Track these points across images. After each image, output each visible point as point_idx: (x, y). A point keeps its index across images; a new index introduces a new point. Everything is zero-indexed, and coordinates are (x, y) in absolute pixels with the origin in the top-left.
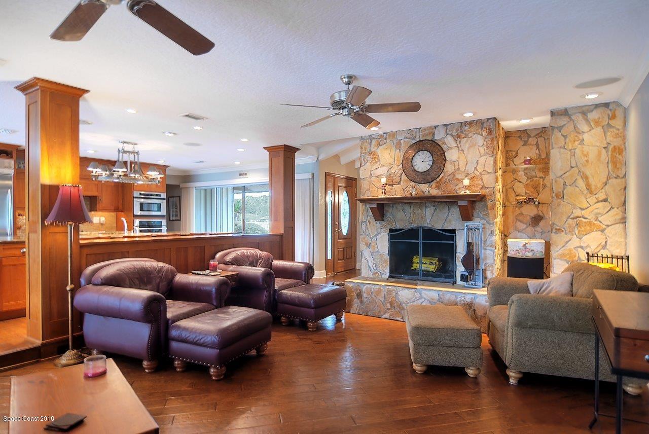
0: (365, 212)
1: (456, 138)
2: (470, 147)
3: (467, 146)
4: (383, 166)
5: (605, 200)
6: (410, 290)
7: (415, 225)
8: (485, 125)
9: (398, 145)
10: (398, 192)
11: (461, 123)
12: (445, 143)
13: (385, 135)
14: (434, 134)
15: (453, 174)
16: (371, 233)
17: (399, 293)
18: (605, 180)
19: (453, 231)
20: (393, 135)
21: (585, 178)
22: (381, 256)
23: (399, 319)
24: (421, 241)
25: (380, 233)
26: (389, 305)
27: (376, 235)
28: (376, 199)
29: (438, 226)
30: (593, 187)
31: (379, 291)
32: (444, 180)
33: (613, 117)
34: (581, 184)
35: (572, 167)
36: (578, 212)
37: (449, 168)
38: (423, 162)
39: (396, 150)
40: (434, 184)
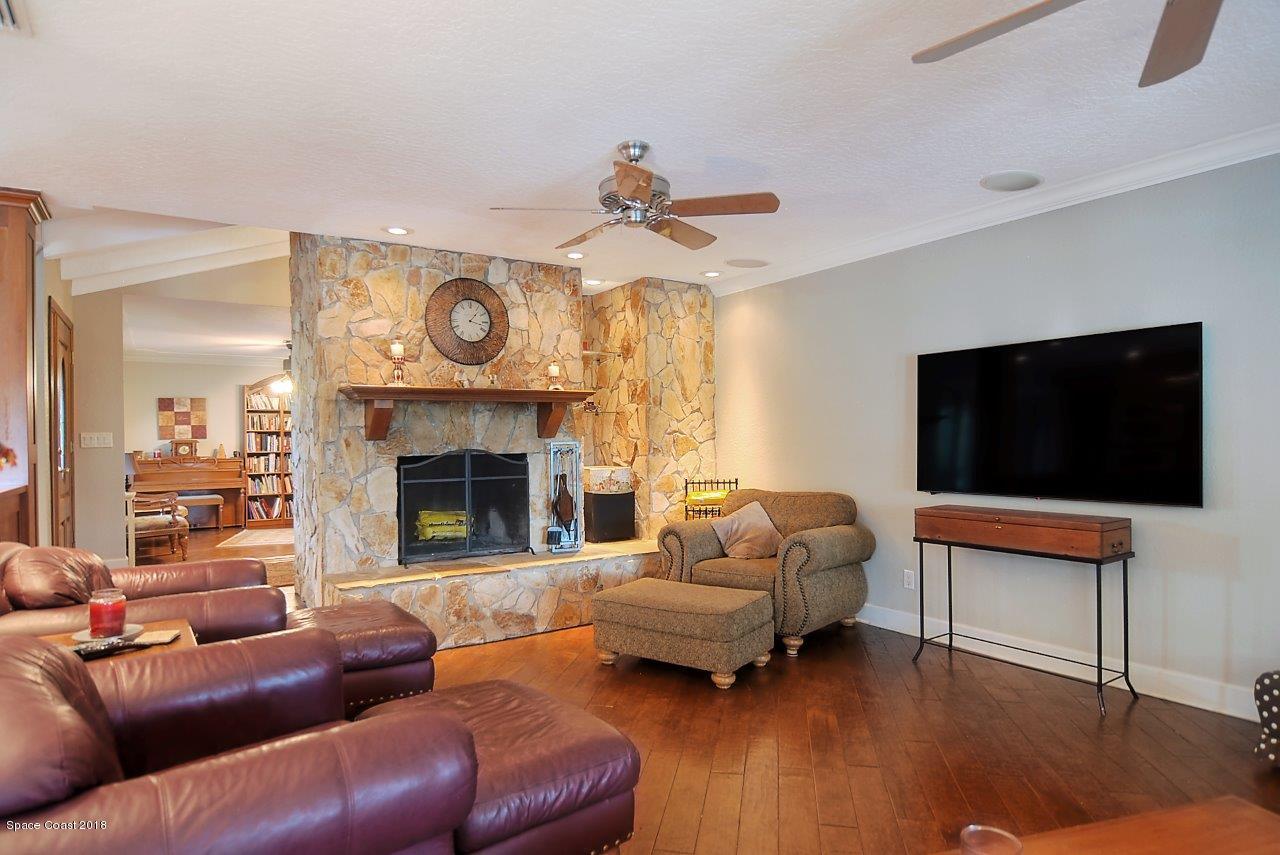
0: (334, 419)
1: (525, 290)
2: (546, 310)
3: (542, 307)
4: (378, 316)
5: (698, 410)
6: (497, 576)
7: (453, 448)
8: (567, 278)
9: (414, 277)
10: (418, 376)
11: (533, 264)
12: (505, 294)
13: (383, 248)
14: (486, 273)
15: (521, 352)
16: (350, 469)
17: (476, 587)
18: (698, 385)
19: (523, 456)
20: (402, 251)
21: (681, 379)
22: (380, 519)
23: (476, 640)
24: (468, 479)
25: (375, 467)
26: (453, 619)
27: (367, 471)
28: (363, 388)
29: (498, 449)
30: (688, 393)
31: (433, 592)
32: (505, 363)
33: (704, 305)
34: (677, 386)
35: (668, 363)
36: (675, 426)
37: (514, 341)
38: (470, 323)
39: (409, 289)
40: (487, 367)
